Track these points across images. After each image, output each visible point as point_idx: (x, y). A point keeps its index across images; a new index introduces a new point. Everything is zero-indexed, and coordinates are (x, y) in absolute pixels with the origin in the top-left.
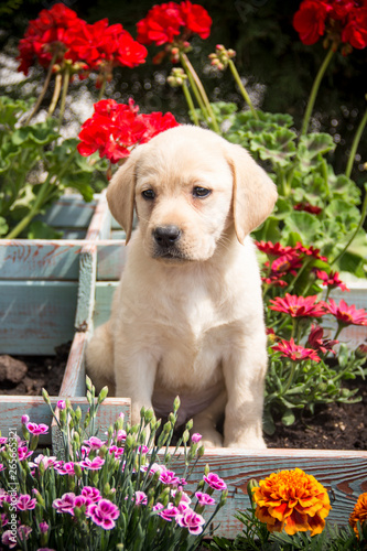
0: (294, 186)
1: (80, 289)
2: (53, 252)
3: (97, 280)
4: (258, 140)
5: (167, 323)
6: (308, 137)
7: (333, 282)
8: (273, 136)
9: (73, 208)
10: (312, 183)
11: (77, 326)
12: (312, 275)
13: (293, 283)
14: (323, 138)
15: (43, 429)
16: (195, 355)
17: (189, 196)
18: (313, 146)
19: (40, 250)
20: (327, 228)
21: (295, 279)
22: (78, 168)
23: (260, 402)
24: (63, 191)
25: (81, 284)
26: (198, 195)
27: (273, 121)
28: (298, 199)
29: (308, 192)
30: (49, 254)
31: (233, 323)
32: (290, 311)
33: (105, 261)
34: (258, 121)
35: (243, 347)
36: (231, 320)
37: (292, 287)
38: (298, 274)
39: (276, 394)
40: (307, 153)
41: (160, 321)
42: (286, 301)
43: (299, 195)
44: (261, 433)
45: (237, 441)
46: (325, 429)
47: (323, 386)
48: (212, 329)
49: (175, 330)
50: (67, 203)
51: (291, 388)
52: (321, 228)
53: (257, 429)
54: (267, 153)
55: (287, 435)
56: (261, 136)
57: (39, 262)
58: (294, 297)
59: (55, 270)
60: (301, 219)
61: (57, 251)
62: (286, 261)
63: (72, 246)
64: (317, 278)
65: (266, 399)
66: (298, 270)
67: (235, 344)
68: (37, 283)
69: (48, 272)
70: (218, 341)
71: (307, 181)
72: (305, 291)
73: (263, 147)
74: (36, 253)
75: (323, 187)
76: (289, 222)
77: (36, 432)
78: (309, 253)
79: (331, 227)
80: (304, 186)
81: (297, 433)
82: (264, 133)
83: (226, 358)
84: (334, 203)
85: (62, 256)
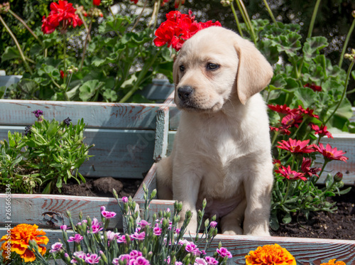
0: (302, 72)
1: (157, 134)
2: (141, 111)
3: (170, 130)
4: (276, 40)
5: (205, 155)
6: (312, 39)
7: (323, 132)
8: (287, 37)
9: (164, 87)
10: (315, 70)
11: (154, 158)
12: (309, 127)
13: (296, 132)
14: (321, 39)
15: (113, 215)
16: (224, 176)
17: (204, 69)
18: (314, 45)
19: (133, 110)
20: (322, 98)
21: (298, 130)
22: (164, 60)
23: (268, 208)
24: (155, 76)
25: (157, 131)
26: (211, 68)
27: (288, 28)
28: (305, 80)
29: (312, 76)
30: (139, 112)
31: (249, 154)
32: (290, 149)
33: (175, 117)
34: (278, 28)
35: (257, 172)
36: (248, 153)
37: (295, 135)
38: (300, 127)
39: (279, 203)
40: (310, 49)
41: (201, 153)
42: (289, 143)
43: (306, 77)
44: (267, 229)
45: (251, 233)
46: (314, 228)
47: (310, 198)
48: (235, 160)
49: (210, 159)
50: (160, 84)
51: (288, 199)
52: (318, 98)
53: (264, 226)
54: (282, 48)
55: (287, 231)
56: (278, 37)
57: (132, 118)
58: (295, 141)
59: (142, 123)
60: (305, 92)
61: (144, 111)
62: (292, 119)
63: (154, 107)
64: (312, 130)
65: (273, 206)
66: (299, 124)
67: (251, 169)
68: (131, 131)
69: (138, 124)
70: (239, 167)
71: (312, 69)
72: (304, 138)
73: (279, 44)
74: (131, 111)
75: (322, 72)
76: (297, 94)
77: (108, 216)
78: (306, 112)
79: (324, 97)
80: (310, 72)
81: (293, 230)
82: (281, 35)
83: (246, 179)
84: (328, 82)
85: (147, 113)
